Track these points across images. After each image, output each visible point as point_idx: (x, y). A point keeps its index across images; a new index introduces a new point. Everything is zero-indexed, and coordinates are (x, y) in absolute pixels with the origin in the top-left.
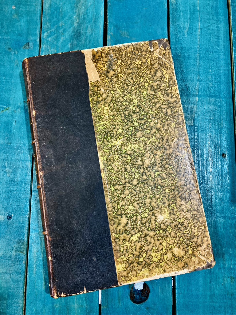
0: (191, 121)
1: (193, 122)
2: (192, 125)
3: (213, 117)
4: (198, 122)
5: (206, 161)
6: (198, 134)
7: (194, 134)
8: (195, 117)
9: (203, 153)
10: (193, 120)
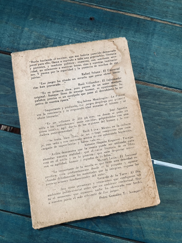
0: (49, 40)
1: (51, 39)
2: (53, 40)
3: (50, 18)
4: (52, 34)
5: (94, 36)
6: (65, 37)
7: (63, 41)
8: (46, 36)
9: (85, 37)
10: (48, 38)
